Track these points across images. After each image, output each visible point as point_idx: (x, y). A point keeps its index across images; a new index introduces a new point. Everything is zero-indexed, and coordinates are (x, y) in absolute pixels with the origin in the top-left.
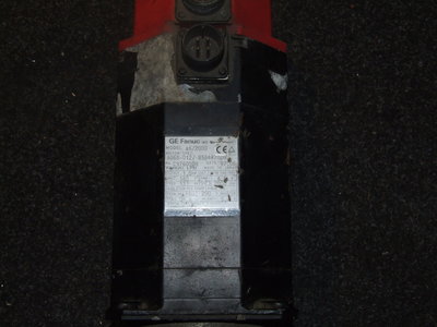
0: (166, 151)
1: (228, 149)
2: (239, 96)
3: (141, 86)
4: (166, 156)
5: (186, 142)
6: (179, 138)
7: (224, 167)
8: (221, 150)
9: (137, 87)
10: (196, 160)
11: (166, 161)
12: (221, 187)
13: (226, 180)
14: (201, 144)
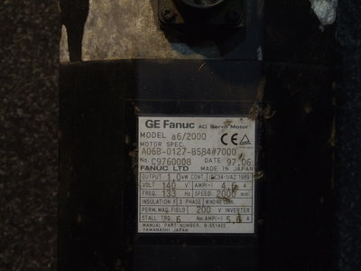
0: (141, 140)
1: (239, 138)
2: (260, 49)
3: (100, 23)
4: (141, 149)
5: (173, 126)
6: (162, 119)
7: (232, 169)
8: (227, 139)
9: (92, 24)
10: (187, 156)
11: (140, 155)
12: (228, 200)
13: (235, 188)
14: (196, 130)
